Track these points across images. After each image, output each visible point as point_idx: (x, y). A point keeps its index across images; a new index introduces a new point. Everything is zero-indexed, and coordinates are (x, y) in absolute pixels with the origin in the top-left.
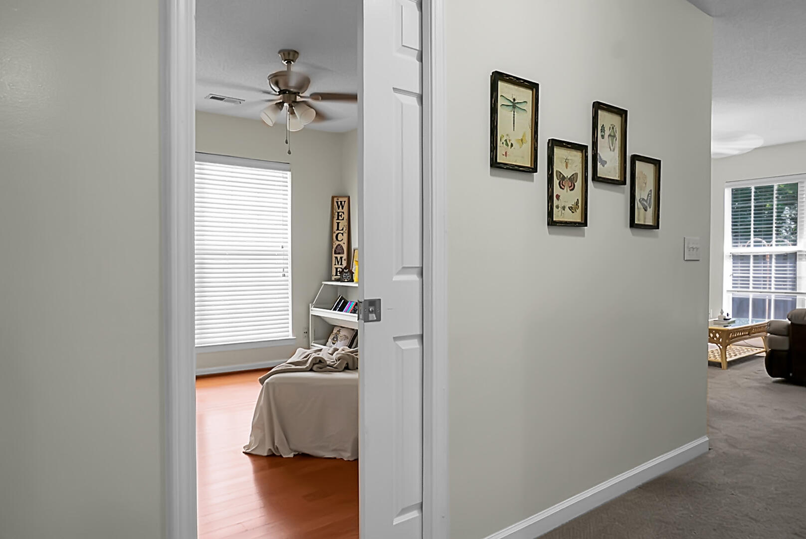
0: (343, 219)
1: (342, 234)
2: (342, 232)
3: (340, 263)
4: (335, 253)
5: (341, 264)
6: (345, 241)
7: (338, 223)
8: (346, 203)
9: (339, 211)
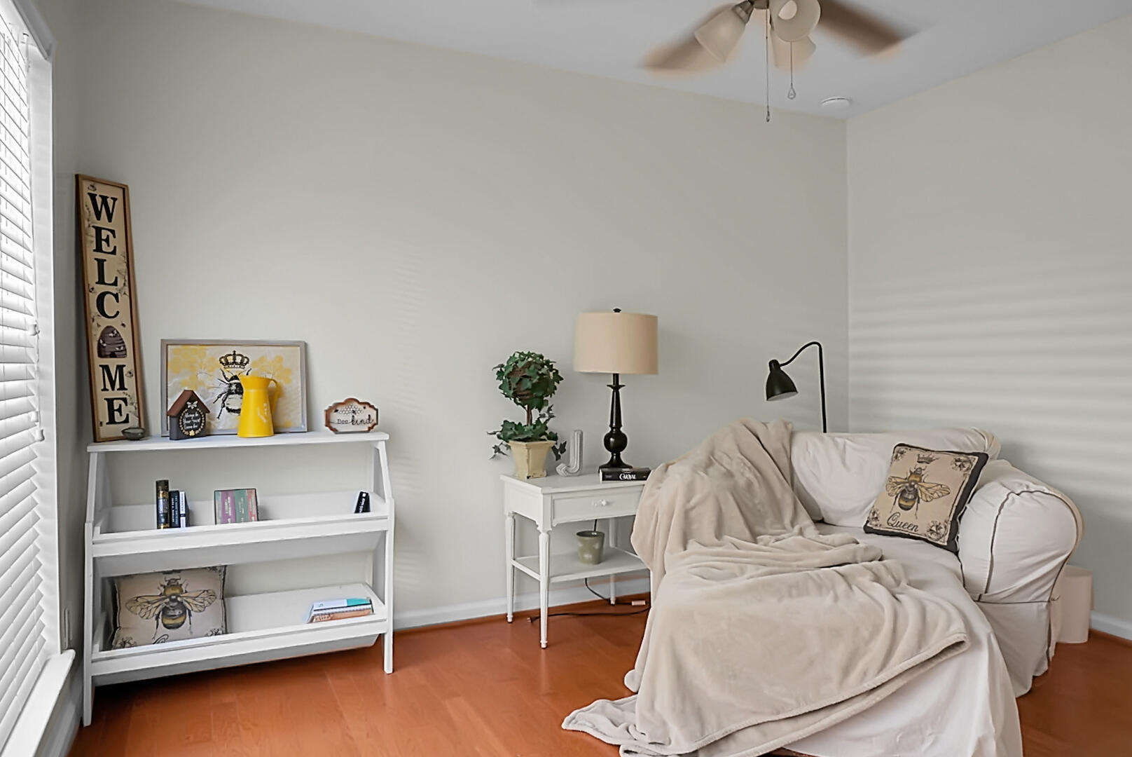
0: (114, 252)
1: (116, 296)
2: (113, 289)
3: (117, 385)
4: (100, 355)
5: (122, 388)
6: (125, 317)
7: (101, 263)
8: (119, 203)
9: (99, 224)
